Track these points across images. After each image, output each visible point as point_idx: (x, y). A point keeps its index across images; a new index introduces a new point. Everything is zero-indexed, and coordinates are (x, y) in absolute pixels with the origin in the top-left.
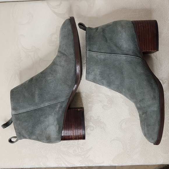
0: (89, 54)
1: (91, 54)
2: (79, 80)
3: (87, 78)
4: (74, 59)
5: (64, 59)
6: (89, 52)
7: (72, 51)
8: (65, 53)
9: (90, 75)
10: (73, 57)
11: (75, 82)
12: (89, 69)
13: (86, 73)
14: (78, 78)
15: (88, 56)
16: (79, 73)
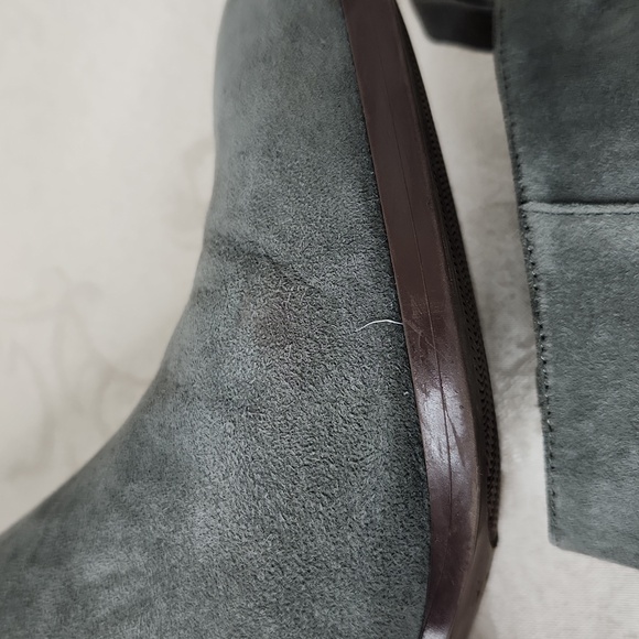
0: (559, 237)
1: (578, 231)
2: (472, 556)
3: (565, 528)
4: (379, 300)
5: (256, 312)
6: (557, 209)
7: (347, 204)
8: (268, 241)
9: (605, 486)
10: (365, 277)
11: (419, 591)
12: (578, 415)
13: (550, 469)
14: (457, 542)
15: (546, 263)
16: (460, 478)
